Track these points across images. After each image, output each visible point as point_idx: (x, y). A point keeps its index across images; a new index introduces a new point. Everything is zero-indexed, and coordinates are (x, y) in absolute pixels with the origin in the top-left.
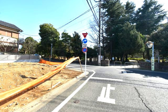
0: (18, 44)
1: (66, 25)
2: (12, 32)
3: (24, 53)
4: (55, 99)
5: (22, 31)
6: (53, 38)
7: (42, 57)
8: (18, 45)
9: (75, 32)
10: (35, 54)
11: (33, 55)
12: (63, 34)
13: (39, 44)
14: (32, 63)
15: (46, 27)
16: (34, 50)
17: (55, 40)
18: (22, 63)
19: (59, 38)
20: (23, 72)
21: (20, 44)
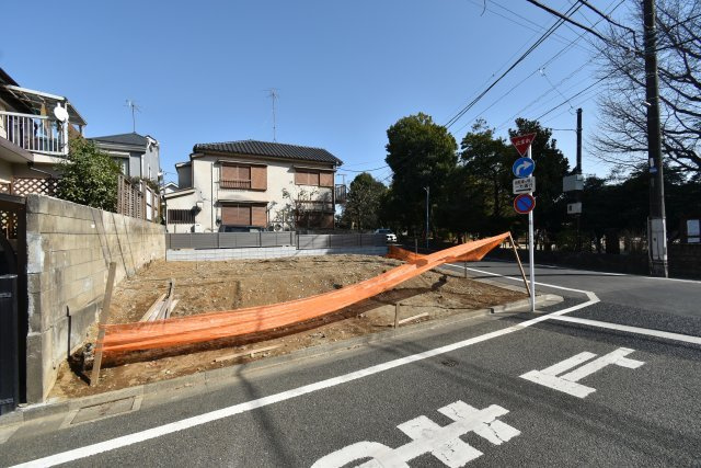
0: (333, 203)
1: (473, 103)
2: (318, 172)
3: (349, 227)
4: (397, 346)
5: (340, 163)
6: (433, 165)
7: (400, 239)
8: (334, 206)
9: (520, 122)
10: (377, 231)
11: (369, 233)
12: (469, 139)
13: (390, 193)
14: (365, 257)
15: (408, 129)
16: (375, 217)
17: (439, 169)
18: (341, 256)
19: (455, 158)
20: (338, 276)
21: (337, 202)
